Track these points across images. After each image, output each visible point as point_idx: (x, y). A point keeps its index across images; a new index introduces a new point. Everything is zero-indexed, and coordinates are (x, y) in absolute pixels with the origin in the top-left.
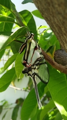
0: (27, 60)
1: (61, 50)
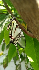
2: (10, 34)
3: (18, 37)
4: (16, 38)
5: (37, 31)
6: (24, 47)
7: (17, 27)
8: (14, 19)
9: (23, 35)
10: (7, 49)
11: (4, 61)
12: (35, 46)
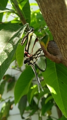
0: (28, 51)
1: (53, 41)
2: (26, 50)
3: (38, 53)
4: (35, 55)
5: (64, 38)
6: (44, 70)
7: (36, 40)
8: (32, 31)
9: (43, 54)
10: (8, 92)
11: (3, 111)
12: (58, 75)
